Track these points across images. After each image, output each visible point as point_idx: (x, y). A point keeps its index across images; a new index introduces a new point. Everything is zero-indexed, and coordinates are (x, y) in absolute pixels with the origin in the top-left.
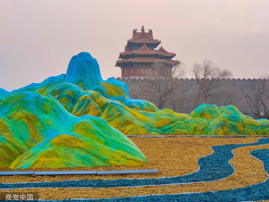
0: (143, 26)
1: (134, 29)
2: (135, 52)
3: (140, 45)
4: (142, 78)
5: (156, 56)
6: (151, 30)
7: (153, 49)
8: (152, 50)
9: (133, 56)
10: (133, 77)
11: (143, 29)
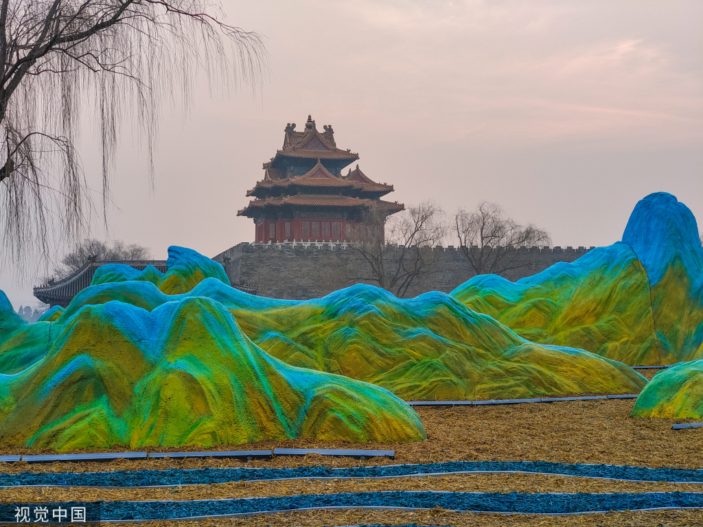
0: (310, 117)
1: (289, 124)
2: (296, 179)
3: (307, 164)
4: (318, 245)
5: (347, 191)
6: (330, 126)
7: (337, 174)
8: (337, 176)
9: (293, 190)
10: (295, 243)
11: (311, 125)
